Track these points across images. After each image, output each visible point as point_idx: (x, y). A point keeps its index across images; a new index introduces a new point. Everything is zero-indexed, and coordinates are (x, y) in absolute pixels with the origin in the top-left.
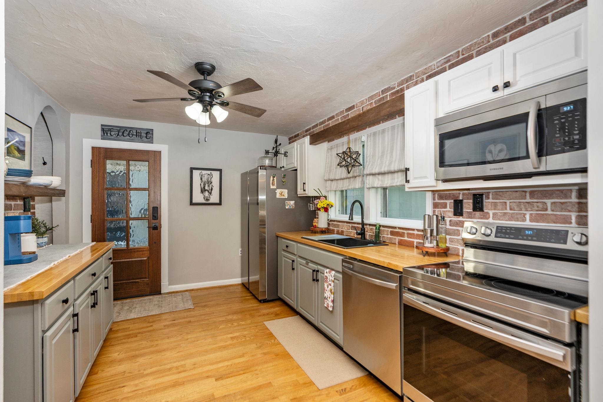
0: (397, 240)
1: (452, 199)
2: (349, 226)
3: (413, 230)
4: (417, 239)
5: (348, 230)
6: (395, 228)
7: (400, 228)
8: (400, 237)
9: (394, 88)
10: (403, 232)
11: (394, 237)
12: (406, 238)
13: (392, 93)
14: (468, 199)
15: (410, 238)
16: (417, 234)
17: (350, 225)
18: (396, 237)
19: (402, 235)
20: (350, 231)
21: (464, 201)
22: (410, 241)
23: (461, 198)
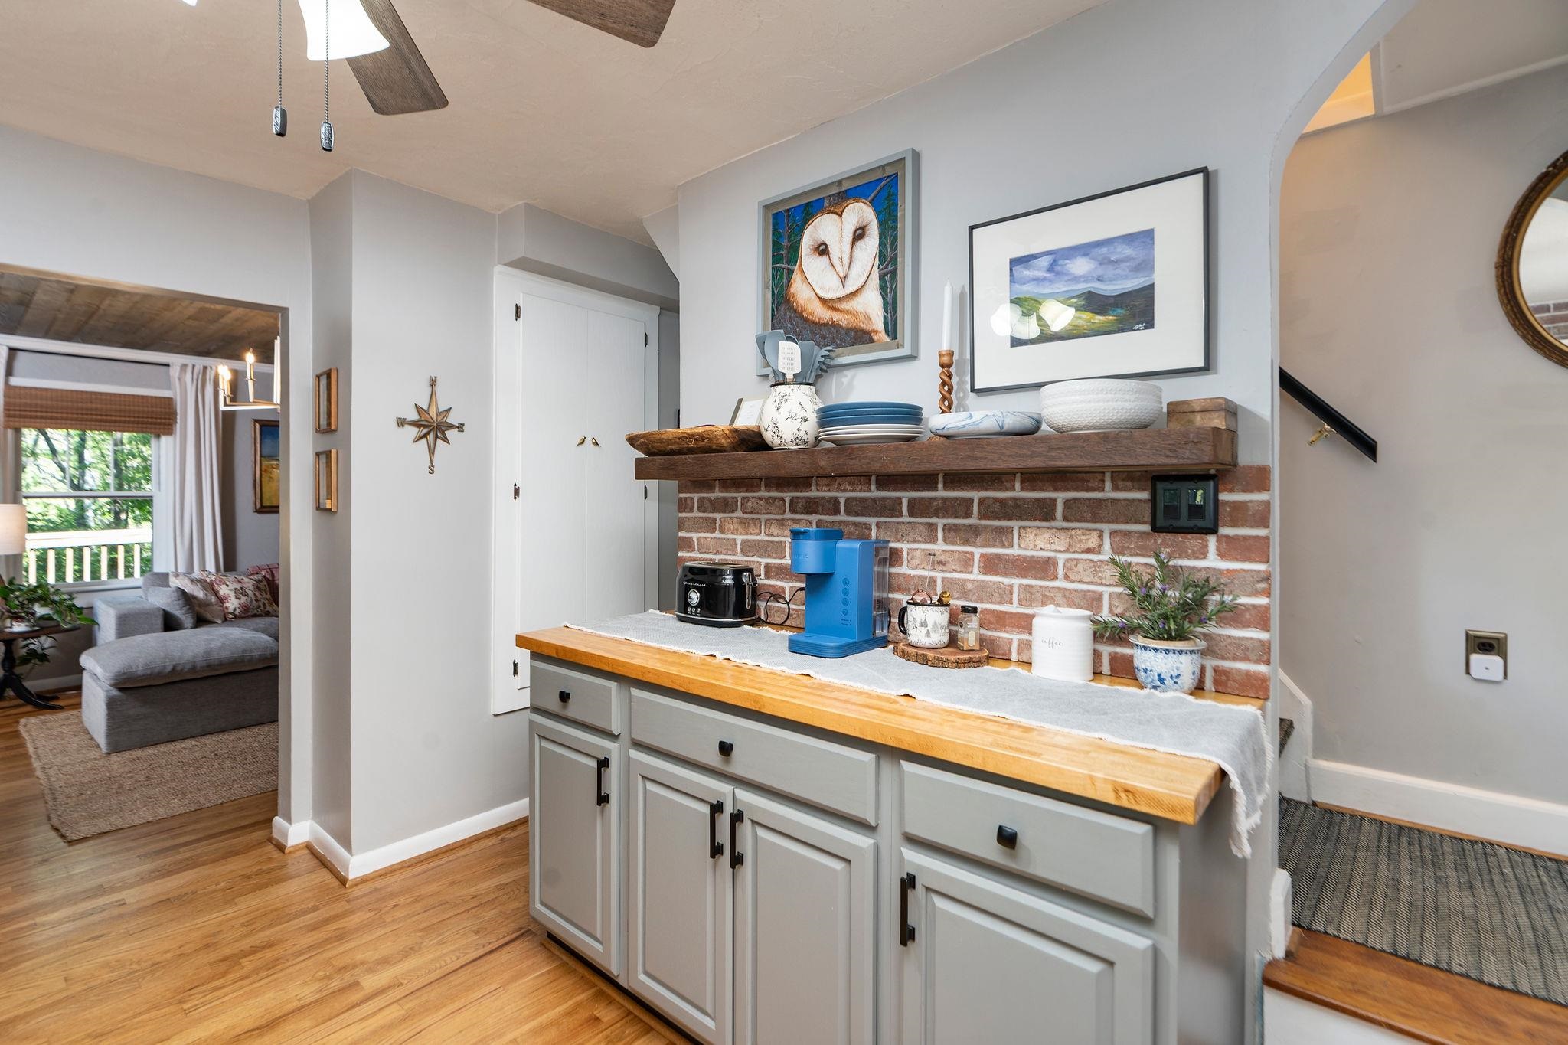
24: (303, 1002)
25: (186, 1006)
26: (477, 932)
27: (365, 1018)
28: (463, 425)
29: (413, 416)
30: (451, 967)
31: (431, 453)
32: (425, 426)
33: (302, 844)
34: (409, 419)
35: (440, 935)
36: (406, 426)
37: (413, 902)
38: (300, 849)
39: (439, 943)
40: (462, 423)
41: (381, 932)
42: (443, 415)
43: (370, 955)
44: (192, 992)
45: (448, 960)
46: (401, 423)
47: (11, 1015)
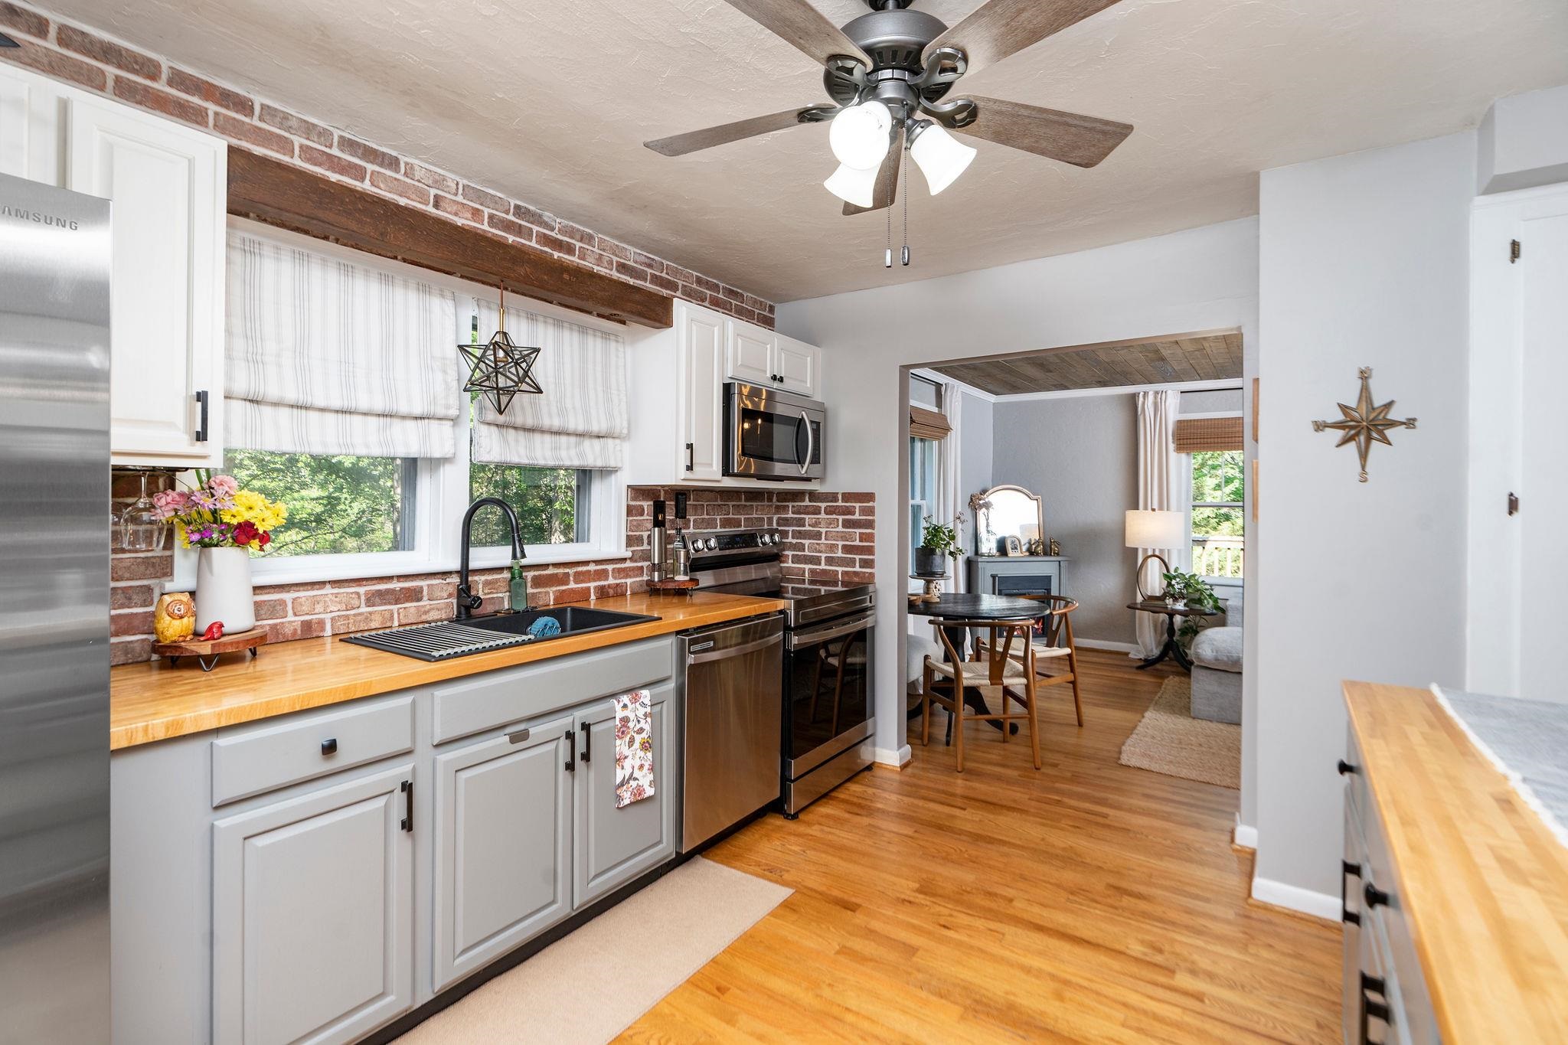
0: (551, 594)
1: (652, 500)
2: (358, 594)
3: (586, 563)
4: (595, 581)
5: (348, 613)
6: (546, 566)
7: (556, 565)
8: (559, 585)
9: (553, 229)
10: (565, 573)
11: (543, 590)
12: (572, 585)
13: (544, 234)
14: (671, 500)
15: (582, 582)
16: (595, 571)
17: (362, 590)
18: (548, 589)
19: (564, 580)
20: (360, 614)
21: (667, 503)
22: (582, 588)
23: (662, 499)
24: (1128, 952)
25: (1071, 897)
26: (1319, 1026)
27: (1151, 998)
28: (1414, 420)
29: (1339, 416)
30: (1259, 1028)
31: (1364, 456)
32: (1351, 428)
33: (1250, 848)
34: (1330, 420)
35: (1280, 997)
36: (1327, 429)
37: (1289, 955)
38: (1246, 852)
39: (1271, 1003)
40: (1410, 417)
41: (1235, 954)
42: (1378, 411)
43: (1204, 963)
44: (1082, 892)
45: (1263, 1020)
46: (1319, 426)
47: (1007, 839)
